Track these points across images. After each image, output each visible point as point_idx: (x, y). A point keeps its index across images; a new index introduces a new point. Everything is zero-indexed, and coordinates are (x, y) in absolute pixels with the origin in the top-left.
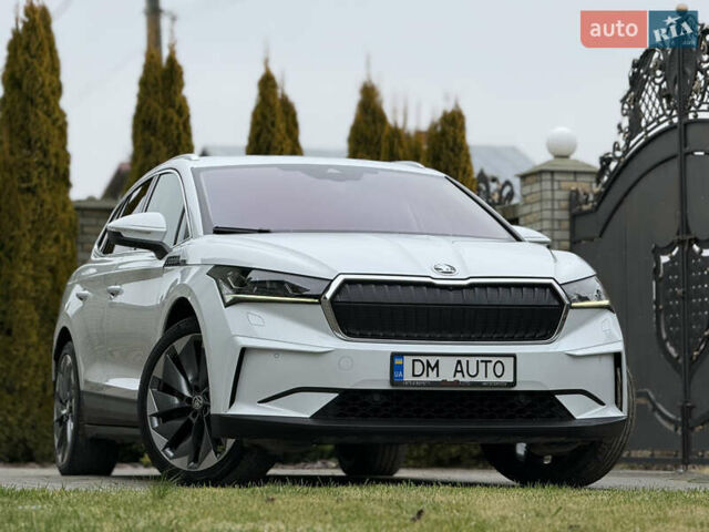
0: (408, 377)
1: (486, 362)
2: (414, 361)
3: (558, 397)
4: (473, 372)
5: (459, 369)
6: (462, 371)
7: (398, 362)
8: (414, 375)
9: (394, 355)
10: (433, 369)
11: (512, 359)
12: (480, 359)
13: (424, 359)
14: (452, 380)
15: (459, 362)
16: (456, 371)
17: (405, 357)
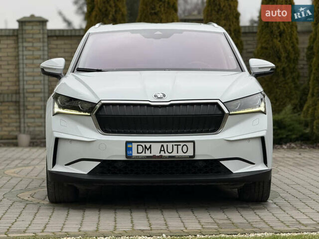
0: (135, 154)
1: (178, 145)
2: (138, 145)
3: (221, 162)
4: (170, 151)
5: (162, 149)
6: (164, 150)
7: (129, 146)
8: (138, 153)
9: (127, 143)
10: (148, 150)
11: (192, 143)
12: (174, 144)
13: (143, 144)
14: (159, 155)
15: (162, 146)
16: (161, 150)
17: (133, 144)
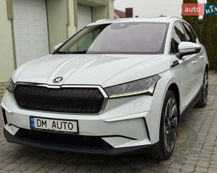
0: (36, 126)
1: (65, 123)
3: (103, 138)
4: (60, 127)
6: (55, 126)
7: (32, 120)
8: (38, 126)
9: (31, 117)
10: (44, 124)
11: (76, 122)
12: (62, 121)
13: (41, 119)
14: (52, 129)
15: (54, 122)
16: (53, 126)
17: (35, 118)
